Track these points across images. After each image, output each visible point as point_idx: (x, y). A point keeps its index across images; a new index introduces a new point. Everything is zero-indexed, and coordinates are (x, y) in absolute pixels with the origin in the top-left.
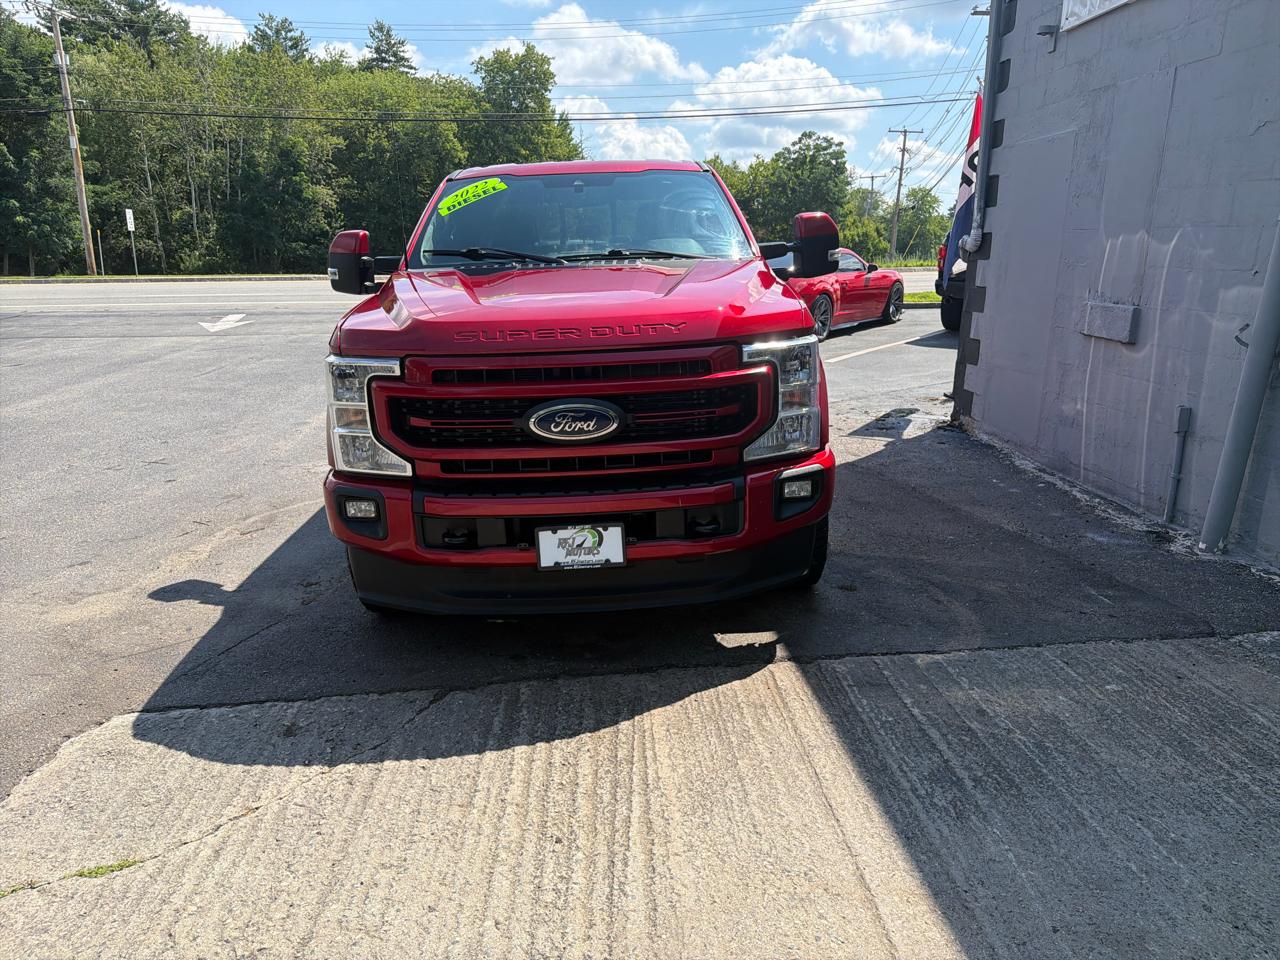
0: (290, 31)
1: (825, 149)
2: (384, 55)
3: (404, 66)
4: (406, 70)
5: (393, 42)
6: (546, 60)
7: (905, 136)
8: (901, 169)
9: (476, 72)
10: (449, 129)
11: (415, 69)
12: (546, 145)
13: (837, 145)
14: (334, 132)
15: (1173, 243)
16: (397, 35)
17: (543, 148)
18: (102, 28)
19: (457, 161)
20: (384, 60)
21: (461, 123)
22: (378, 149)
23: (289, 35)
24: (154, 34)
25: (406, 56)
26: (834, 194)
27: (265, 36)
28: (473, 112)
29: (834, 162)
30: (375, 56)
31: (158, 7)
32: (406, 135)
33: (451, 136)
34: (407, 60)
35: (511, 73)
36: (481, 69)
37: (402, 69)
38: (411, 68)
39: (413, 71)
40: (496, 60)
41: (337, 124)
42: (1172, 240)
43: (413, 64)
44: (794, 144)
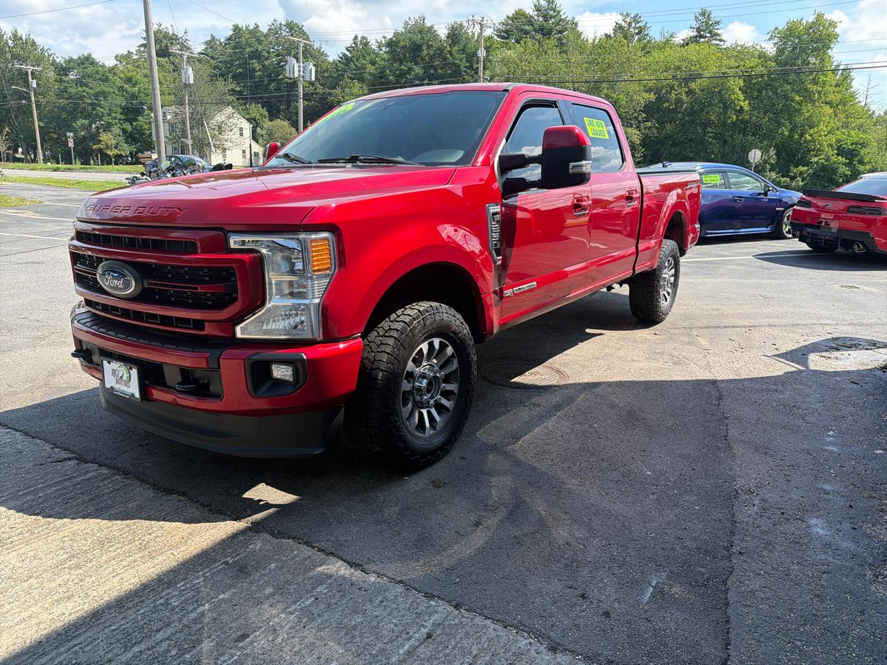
0: (638, 22)
2: (702, 33)
3: (716, 39)
4: (717, 42)
5: (711, 23)
6: (833, 24)
9: (770, 40)
10: (736, 85)
11: (724, 41)
12: (820, 93)
14: (649, 91)
16: (715, 16)
17: (816, 95)
18: (526, 33)
19: (738, 108)
20: (701, 37)
21: (748, 79)
22: (679, 101)
23: (638, 25)
24: (555, 34)
25: (719, 32)
27: (621, 27)
28: (760, 70)
30: (696, 34)
31: (561, 16)
32: (703, 90)
33: (737, 90)
34: (719, 35)
35: (799, 38)
36: (775, 36)
37: (714, 42)
38: (721, 40)
39: (722, 43)
40: (789, 29)
41: (651, 84)
43: (723, 38)
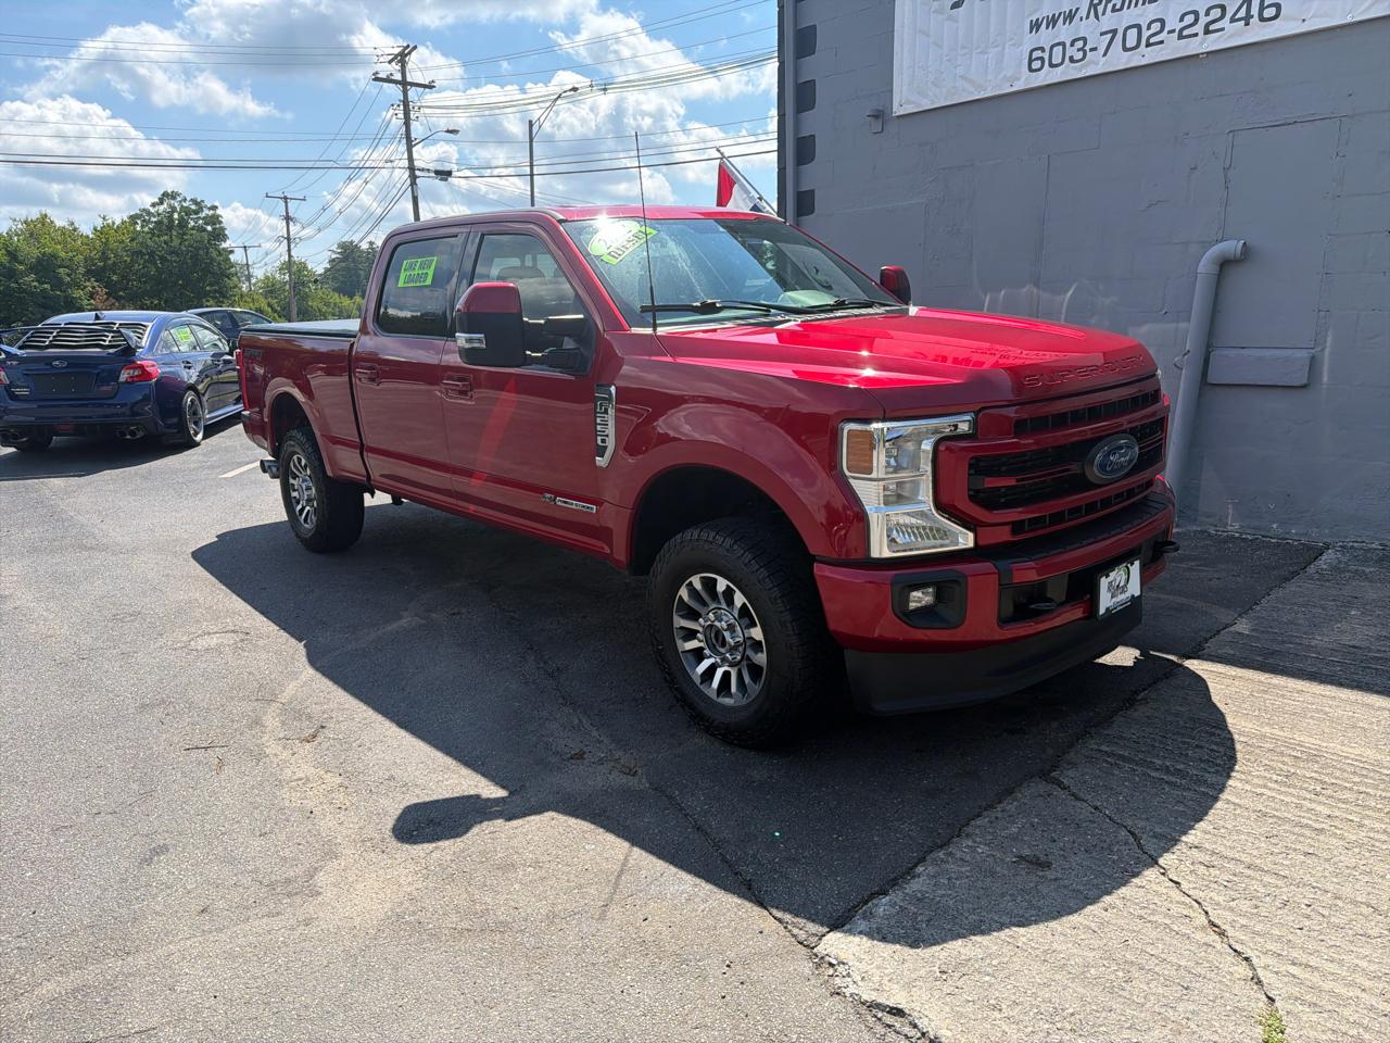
1: (196, 212)
7: (286, 203)
8: (288, 239)
13: (210, 209)
15: (1070, 292)
26: (219, 264)
29: (209, 228)
42: (1067, 291)
44: (153, 205)
